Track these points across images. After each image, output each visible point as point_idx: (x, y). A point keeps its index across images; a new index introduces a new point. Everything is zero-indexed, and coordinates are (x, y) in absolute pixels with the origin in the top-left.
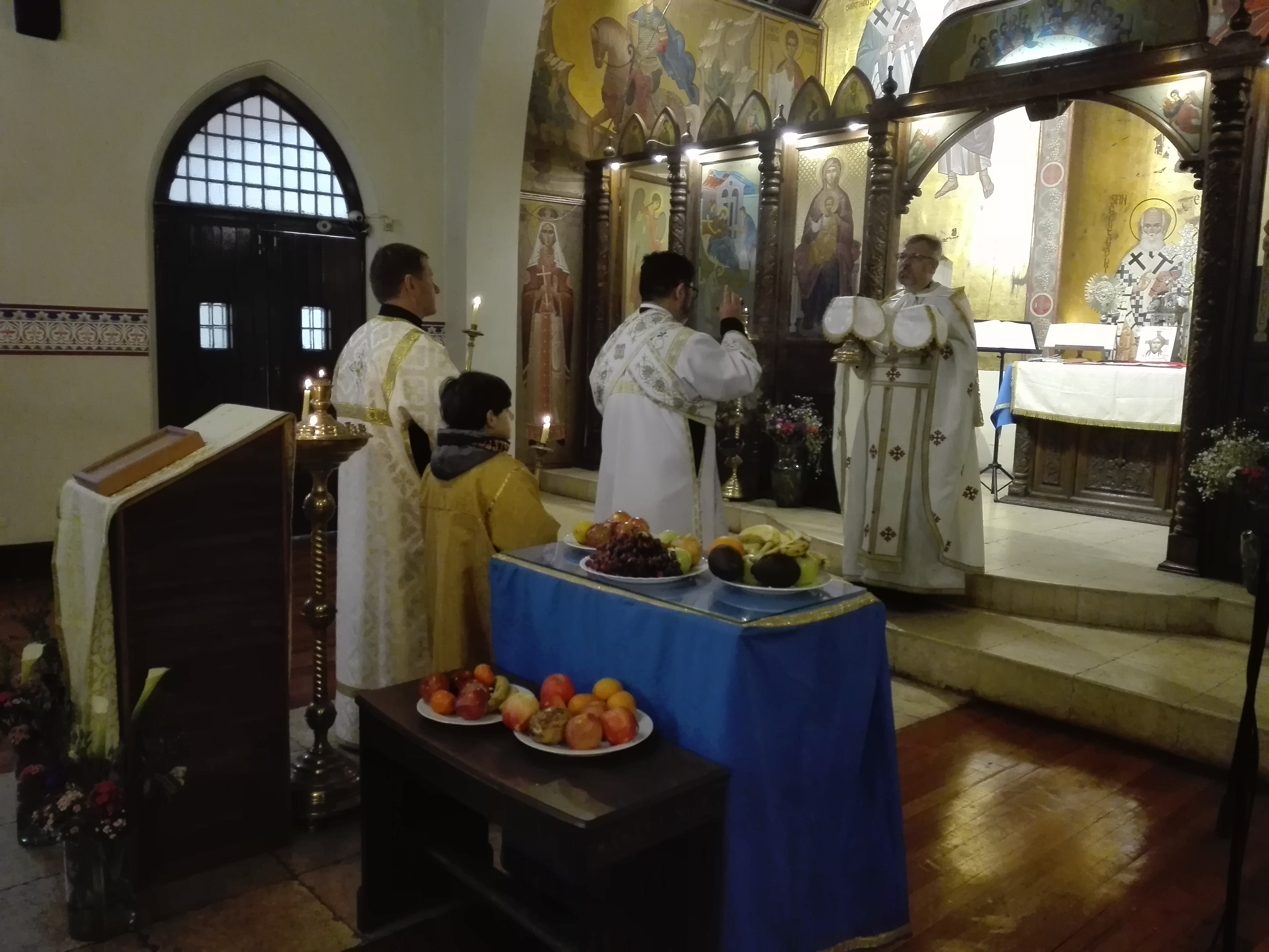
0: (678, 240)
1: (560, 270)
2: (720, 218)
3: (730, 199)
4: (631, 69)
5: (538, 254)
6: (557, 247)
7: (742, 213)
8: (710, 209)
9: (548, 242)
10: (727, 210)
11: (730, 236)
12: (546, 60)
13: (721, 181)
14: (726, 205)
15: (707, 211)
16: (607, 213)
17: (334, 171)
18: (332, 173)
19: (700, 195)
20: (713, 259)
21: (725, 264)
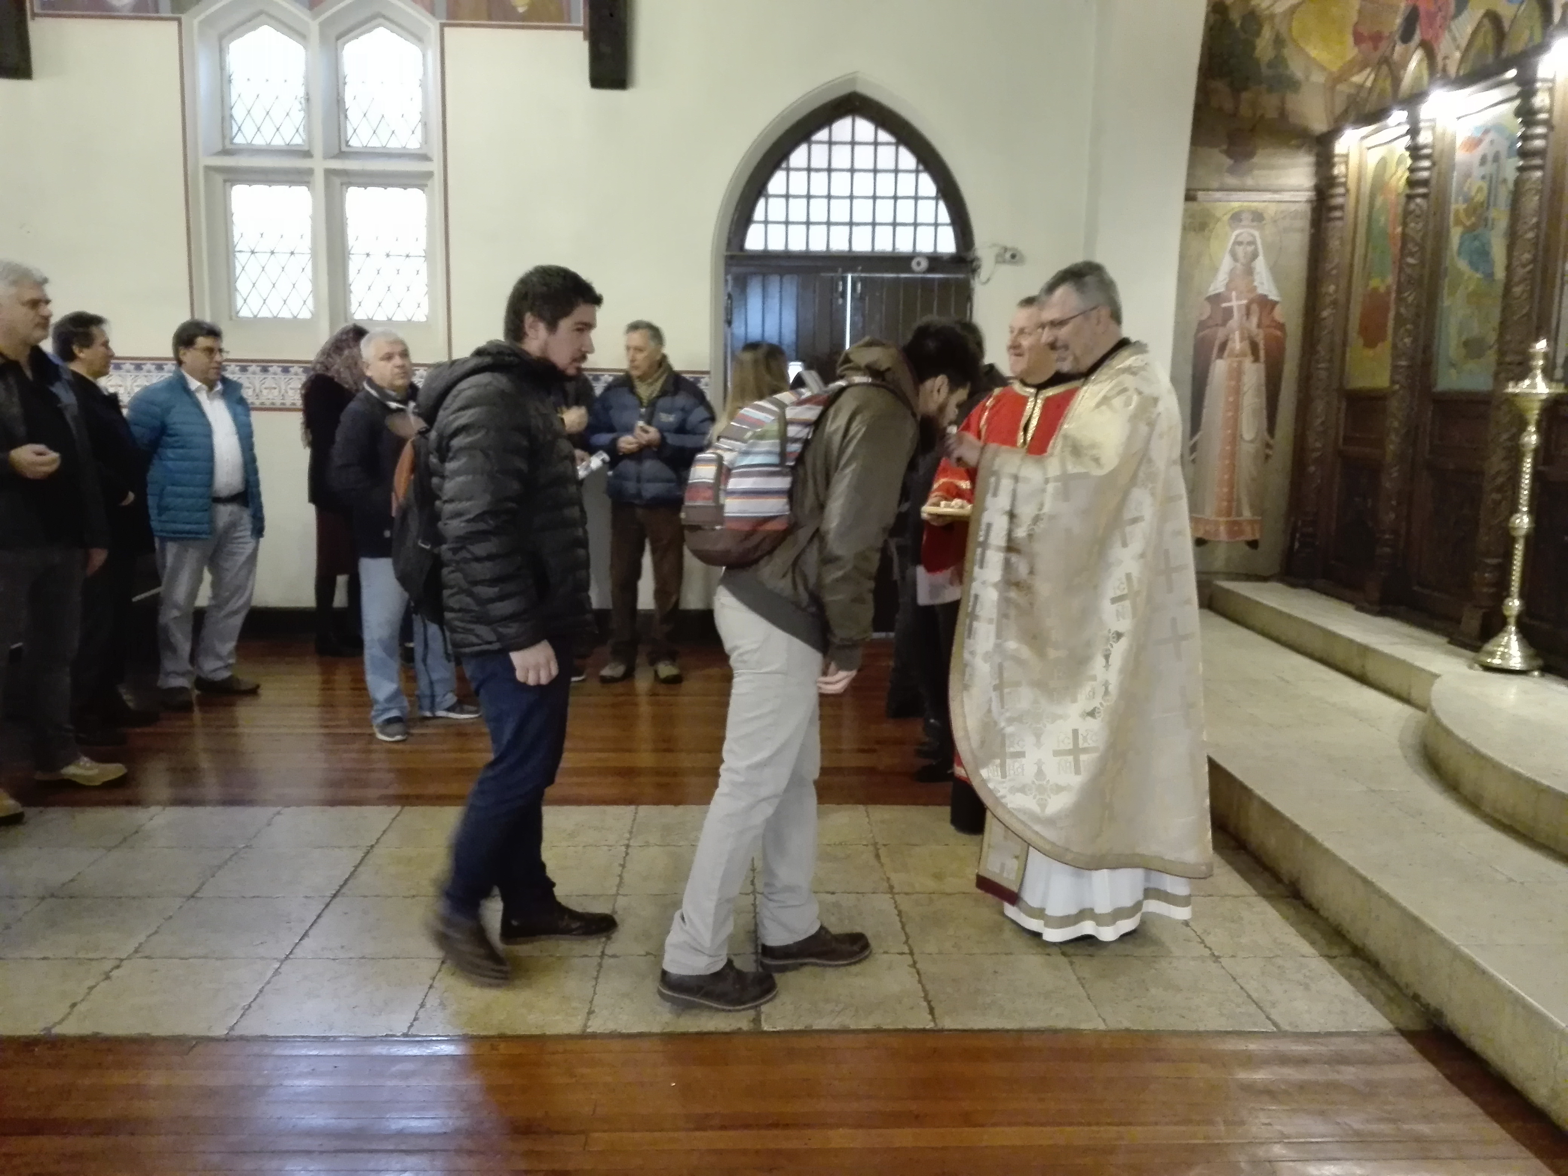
0: (1414, 240)
1: (1265, 296)
2: (1476, 200)
3: (1489, 167)
5: (1227, 278)
6: (1260, 264)
7: (1503, 189)
8: (1463, 187)
9: (1245, 257)
10: (1485, 186)
11: (1486, 225)
13: (1480, 142)
14: (1483, 178)
15: (1460, 190)
16: (1341, 207)
17: (940, 195)
18: (937, 198)
19: (1452, 167)
20: (1462, 265)
21: (1477, 270)
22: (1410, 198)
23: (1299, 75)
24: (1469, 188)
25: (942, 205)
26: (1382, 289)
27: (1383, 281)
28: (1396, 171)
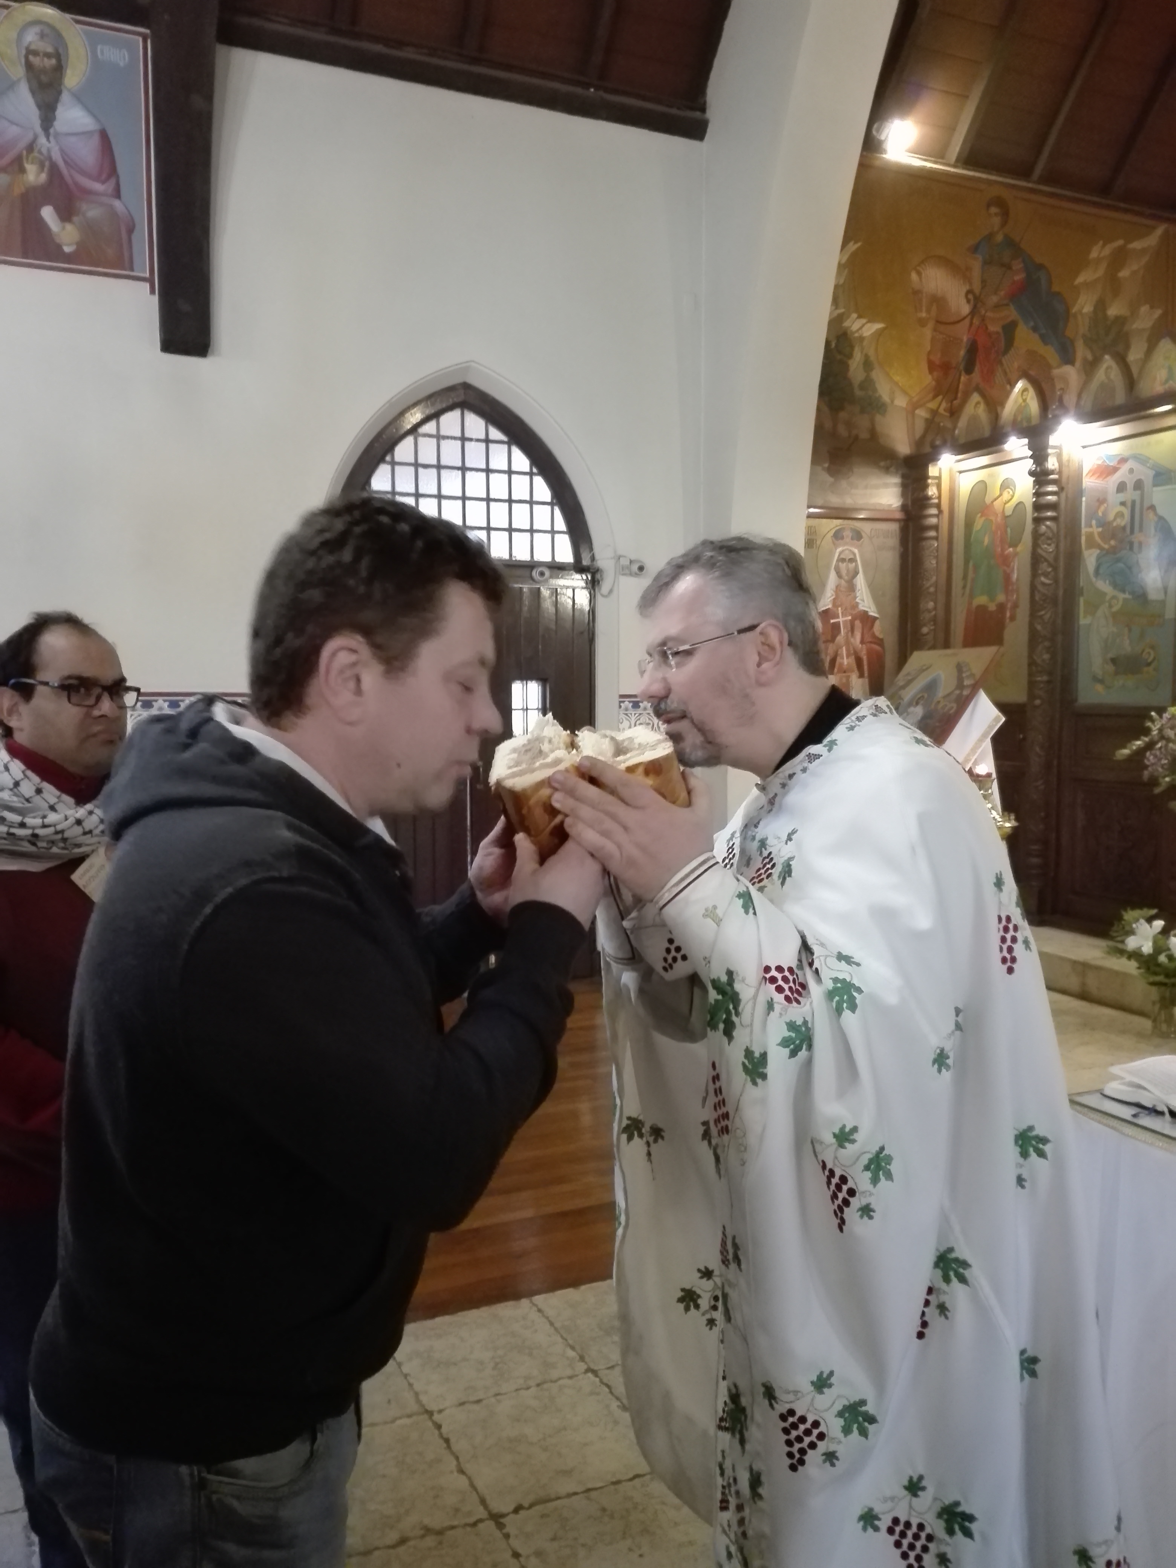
0: (1046, 560)
1: (866, 613)
2: (1115, 524)
3: (1130, 494)
4: (971, 324)
5: (834, 593)
6: (860, 581)
7: (1151, 515)
8: (1096, 512)
9: (848, 574)
10: (1126, 512)
11: (1131, 549)
12: (846, 324)
13: (1115, 470)
14: (1123, 504)
15: (1092, 515)
16: (936, 528)
17: (554, 501)
18: (551, 504)
19: (1080, 492)
20: (1104, 586)
21: (1124, 591)
22: (1037, 521)
23: (886, 398)
24: (1105, 514)
25: (557, 511)
26: (992, 607)
27: (992, 599)
28: (1001, 495)
